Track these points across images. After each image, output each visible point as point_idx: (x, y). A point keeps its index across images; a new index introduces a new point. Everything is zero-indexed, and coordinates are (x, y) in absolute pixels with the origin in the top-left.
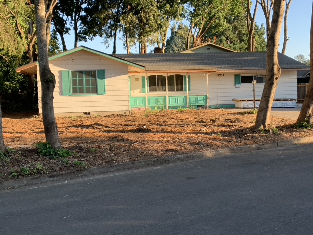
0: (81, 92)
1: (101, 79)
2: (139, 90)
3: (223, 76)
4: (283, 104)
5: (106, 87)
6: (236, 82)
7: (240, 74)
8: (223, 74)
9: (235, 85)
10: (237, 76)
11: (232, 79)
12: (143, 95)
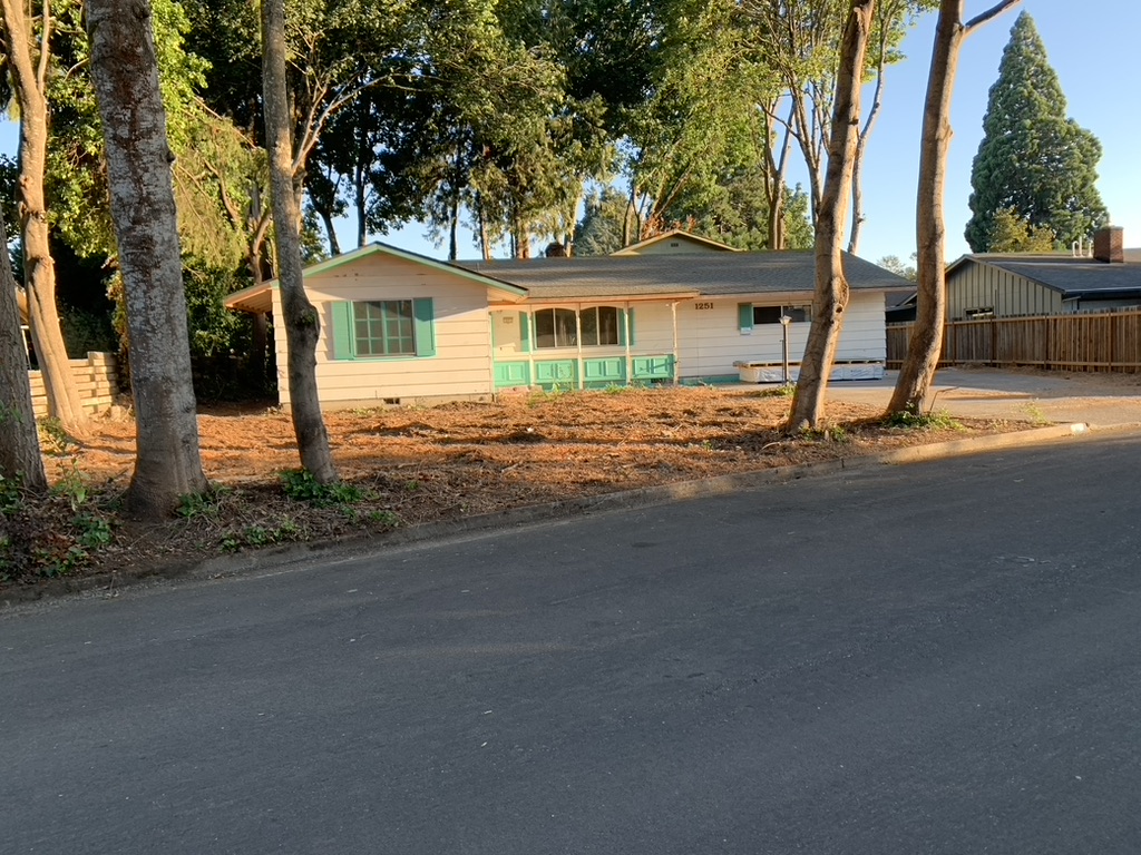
0: (378, 350)
1: (424, 320)
2: (513, 344)
3: (712, 308)
4: (852, 371)
5: (436, 337)
6: (742, 323)
7: (751, 303)
8: (712, 304)
9: (739, 329)
10: (743, 307)
11: (733, 314)
12: (523, 355)
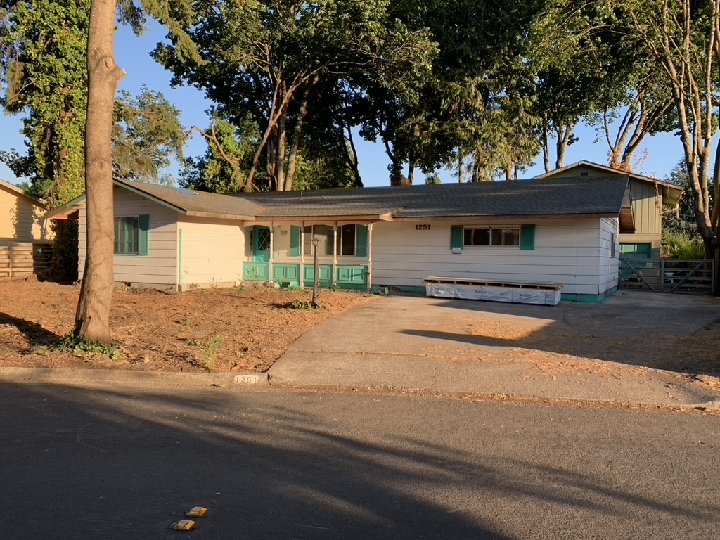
0: (122, 251)
1: (144, 230)
2: (286, 251)
3: (429, 229)
4: (521, 295)
5: (148, 242)
6: (454, 243)
7: (462, 226)
8: (429, 226)
9: (451, 248)
10: (455, 230)
11: (446, 236)
